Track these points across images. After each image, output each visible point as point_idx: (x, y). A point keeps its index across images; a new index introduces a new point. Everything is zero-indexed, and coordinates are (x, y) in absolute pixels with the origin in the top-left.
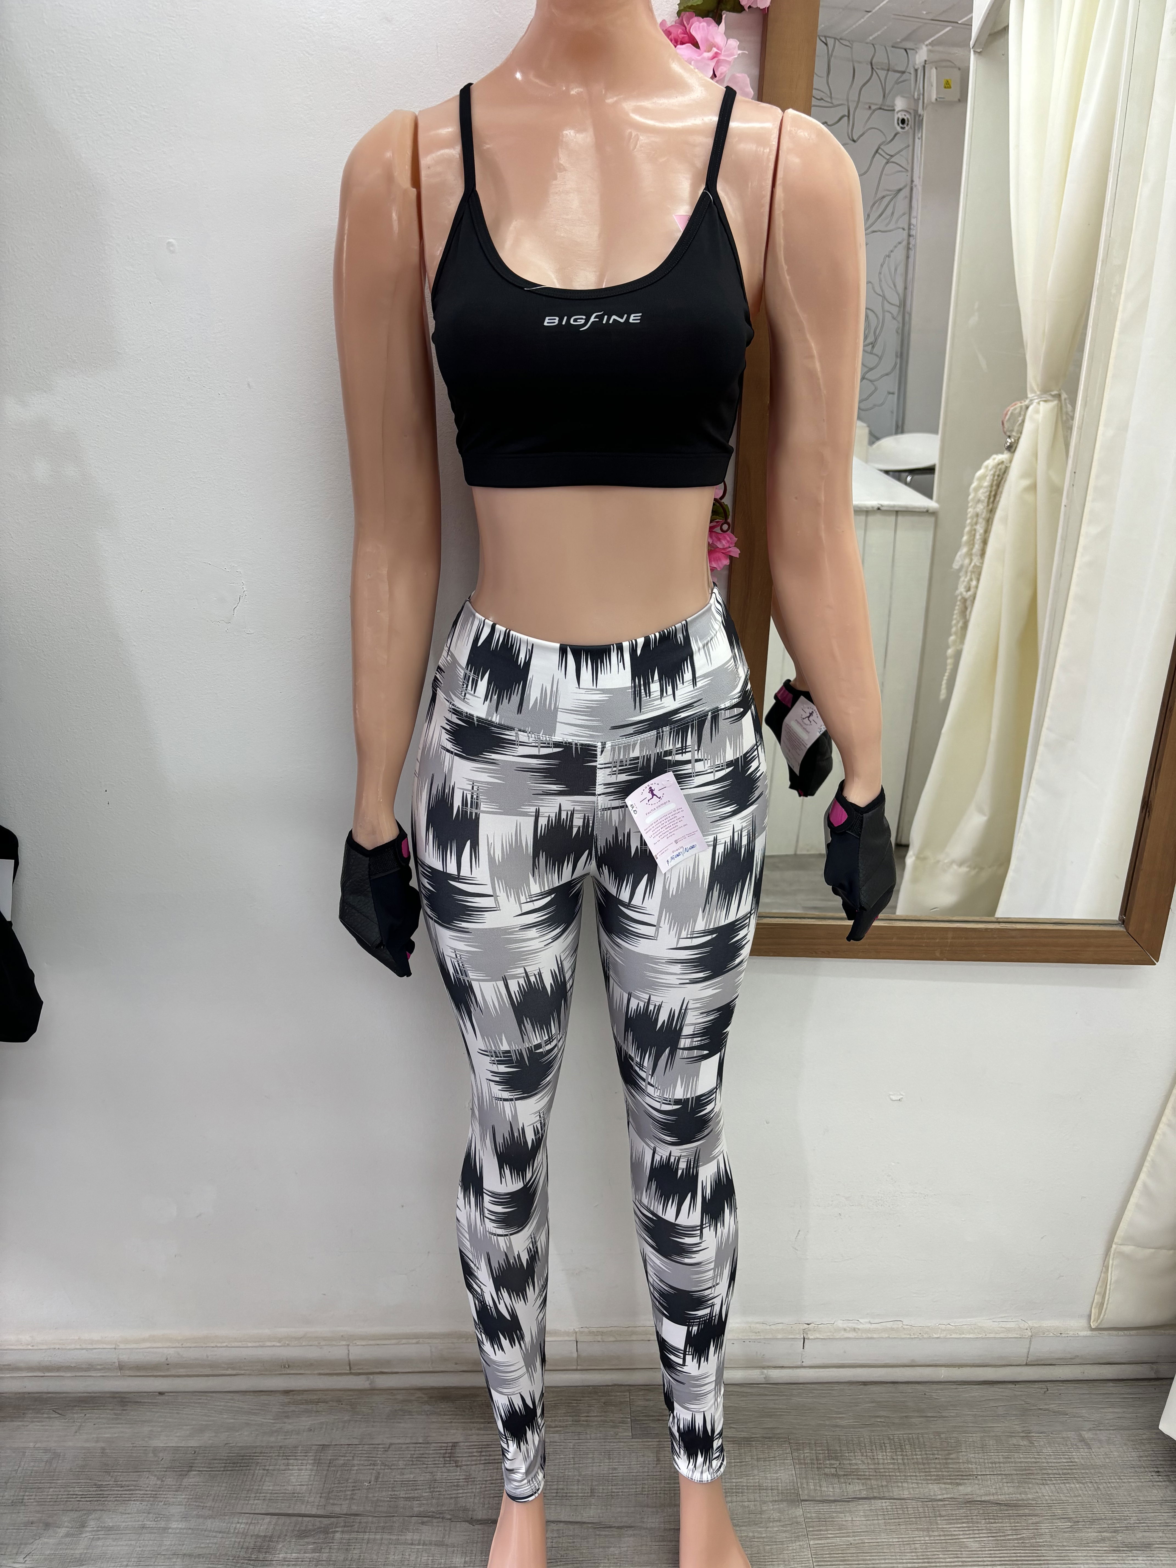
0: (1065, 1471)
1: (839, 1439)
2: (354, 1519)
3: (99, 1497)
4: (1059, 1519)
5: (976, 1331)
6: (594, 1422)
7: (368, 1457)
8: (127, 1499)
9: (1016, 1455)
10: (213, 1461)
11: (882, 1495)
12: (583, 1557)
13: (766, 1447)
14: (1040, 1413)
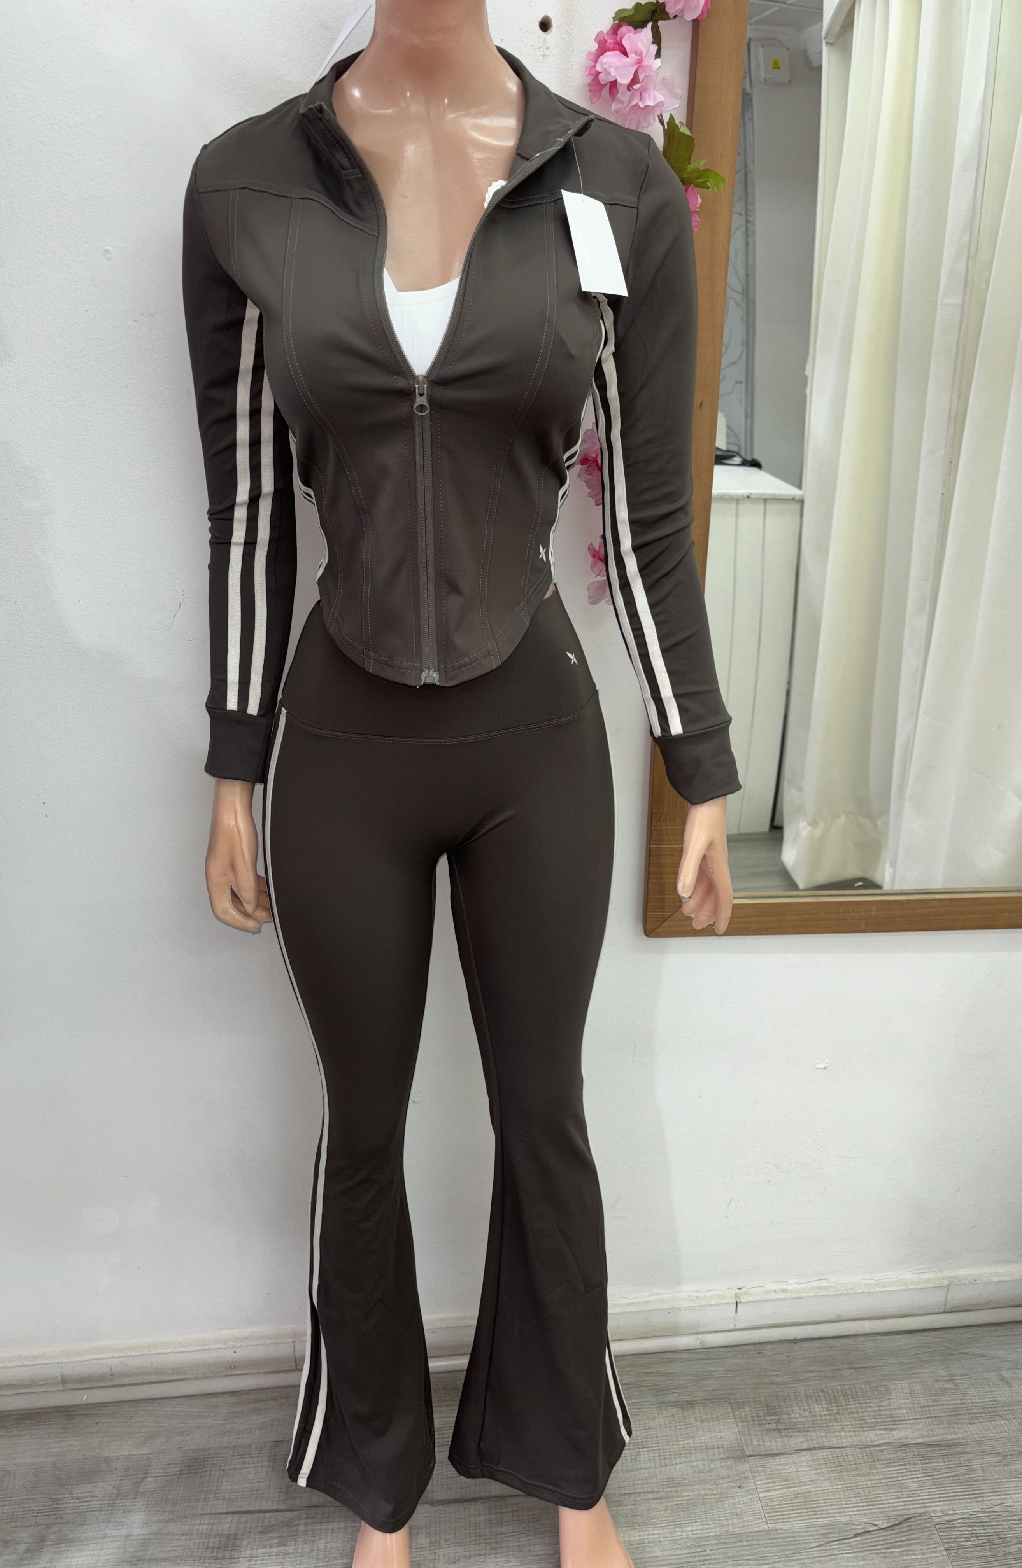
1: (777, 1396)
3: (56, 1511)
5: (896, 1283)
8: (85, 1510)
9: (943, 1398)
10: (167, 1467)
11: (821, 1445)
13: (708, 1408)
14: (961, 1357)
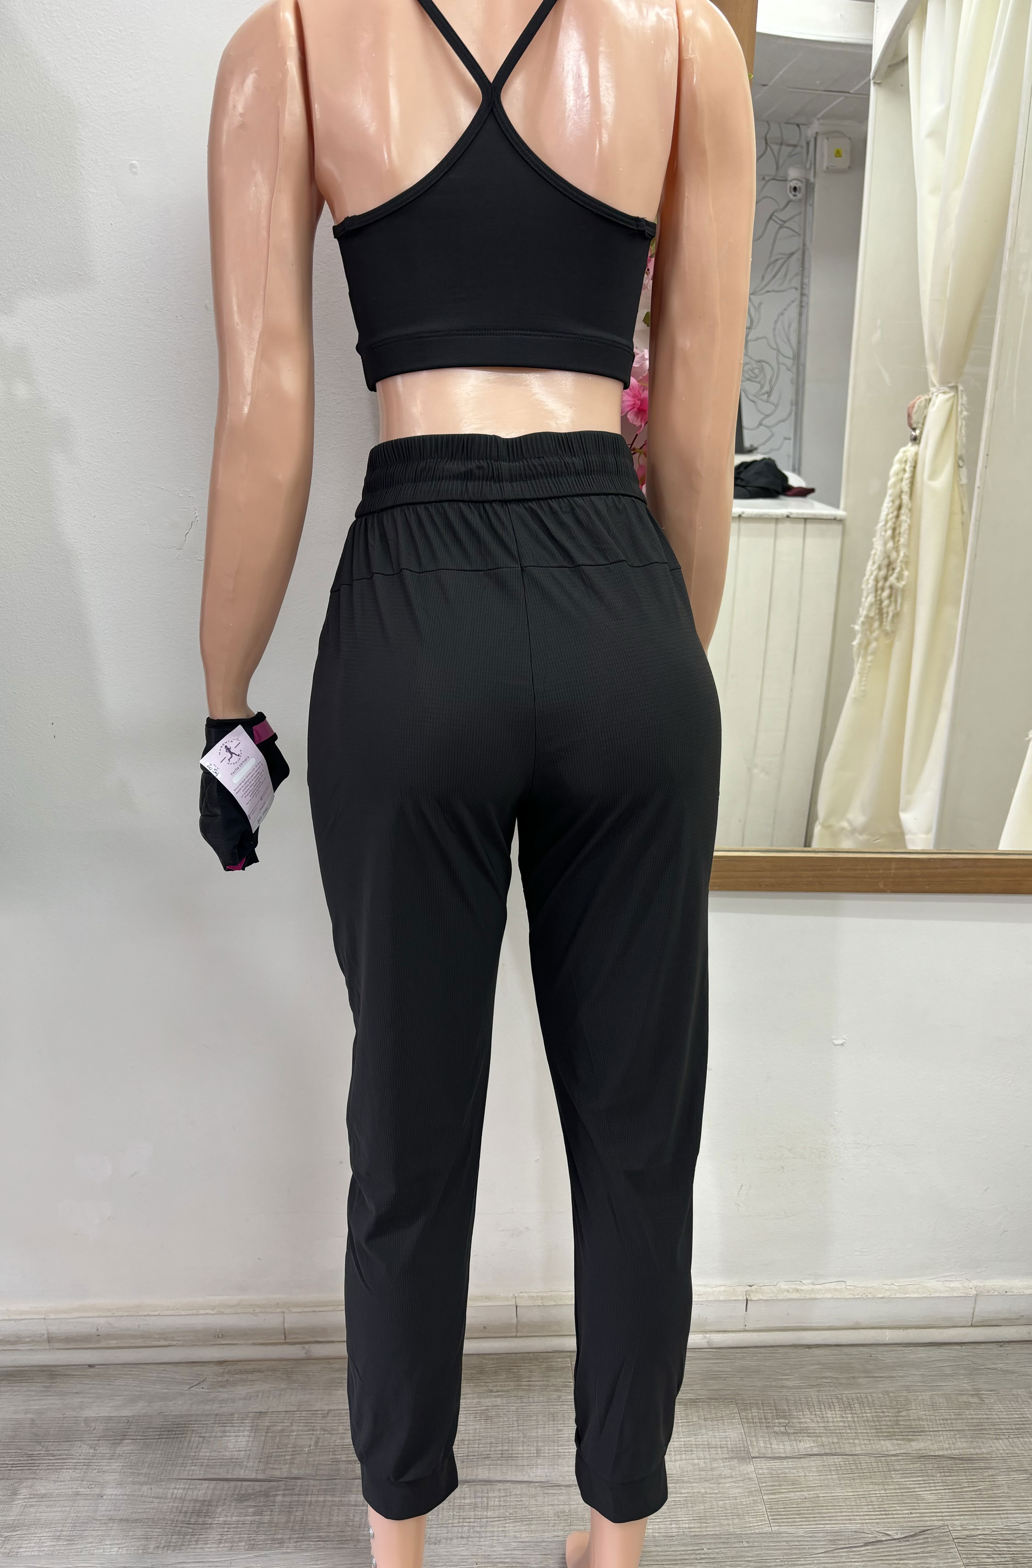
0: (1017, 1426)
1: (787, 1400)
2: (294, 1482)
3: (30, 1466)
4: (1015, 1471)
5: (920, 1290)
6: (538, 1386)
7: (307, 1423)
8: (59, 1467)
9: (967, 1412)
10: (147, 1430)
11: (833, 1452)
12: (532, 1515)
13: (713, 1407)
14: (989, 1372)
